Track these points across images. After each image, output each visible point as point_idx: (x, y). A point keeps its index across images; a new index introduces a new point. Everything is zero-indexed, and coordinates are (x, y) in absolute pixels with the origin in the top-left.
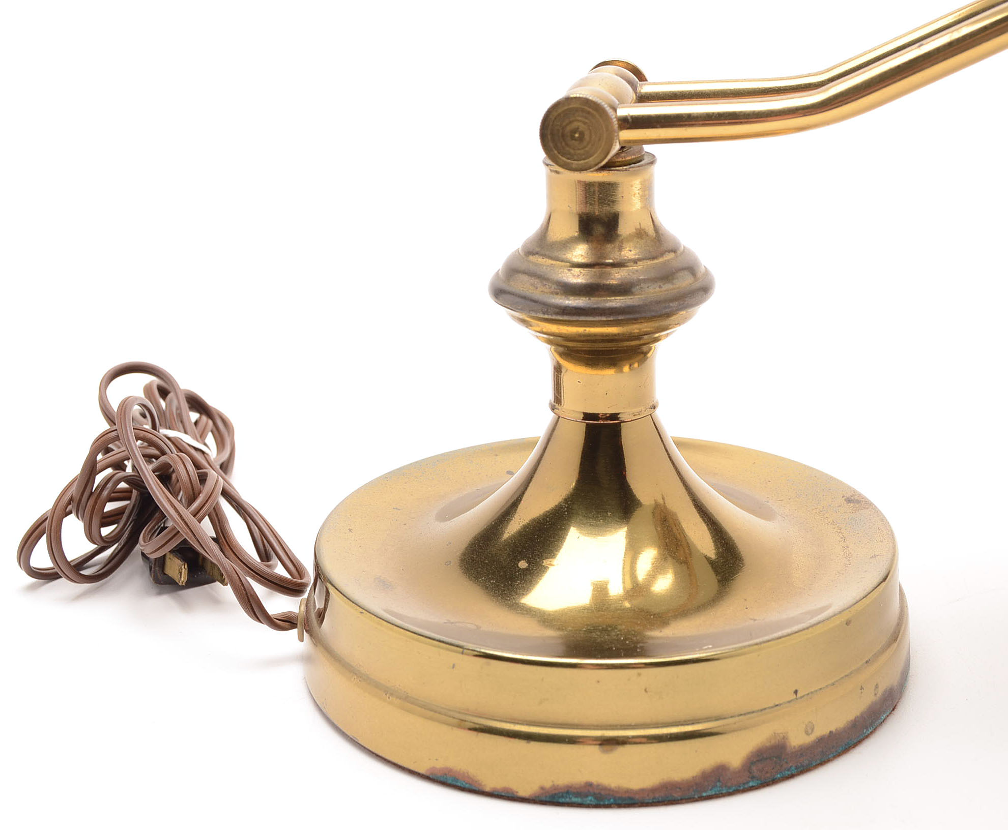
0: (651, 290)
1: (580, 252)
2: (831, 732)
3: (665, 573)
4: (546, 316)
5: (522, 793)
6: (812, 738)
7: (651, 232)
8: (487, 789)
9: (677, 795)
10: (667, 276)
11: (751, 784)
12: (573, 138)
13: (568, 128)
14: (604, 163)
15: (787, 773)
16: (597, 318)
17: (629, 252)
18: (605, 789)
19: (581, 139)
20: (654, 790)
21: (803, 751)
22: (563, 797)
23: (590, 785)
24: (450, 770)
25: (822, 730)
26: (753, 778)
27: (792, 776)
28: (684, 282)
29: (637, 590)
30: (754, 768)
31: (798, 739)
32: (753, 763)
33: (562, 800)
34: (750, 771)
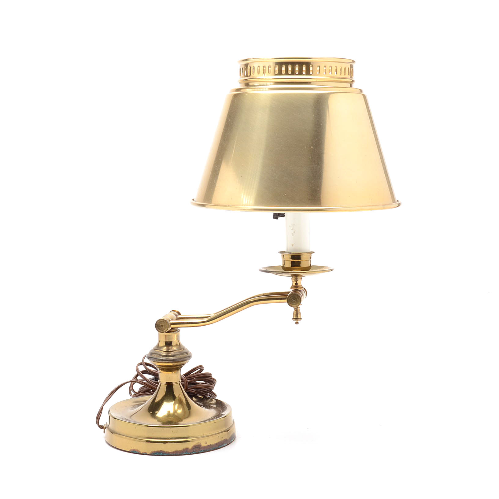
0: (177, 356)
1: (165, 349)
2: (211, 445)
3: (180, 409)
4: (157, 361)
5: (148, 453)
6: (206, 445)
7: (179, 344)
8: (141, 453)
9: (178, 454)
10: (182, 354)
11: (193, 453)
12: (161, 326)
13: (160, 325)
14: (167, 331)
15: (201, 452)
16: (166, 362)
17: (174, 348)
18: (164, 452)
19: (163, 327)
20: (173, 452)
21: (204, 447)
22: (156, 453)
23: (161, 451)
24: (134, 449)
25: (209, 444)
26: (194, 451)
27: (202, 453)
28: (185, 355)
29: (175, 412)
30: (194, 449)
31: (203, 445)
32: (194, 448)
33: (156, 454)
34: (193, 450)
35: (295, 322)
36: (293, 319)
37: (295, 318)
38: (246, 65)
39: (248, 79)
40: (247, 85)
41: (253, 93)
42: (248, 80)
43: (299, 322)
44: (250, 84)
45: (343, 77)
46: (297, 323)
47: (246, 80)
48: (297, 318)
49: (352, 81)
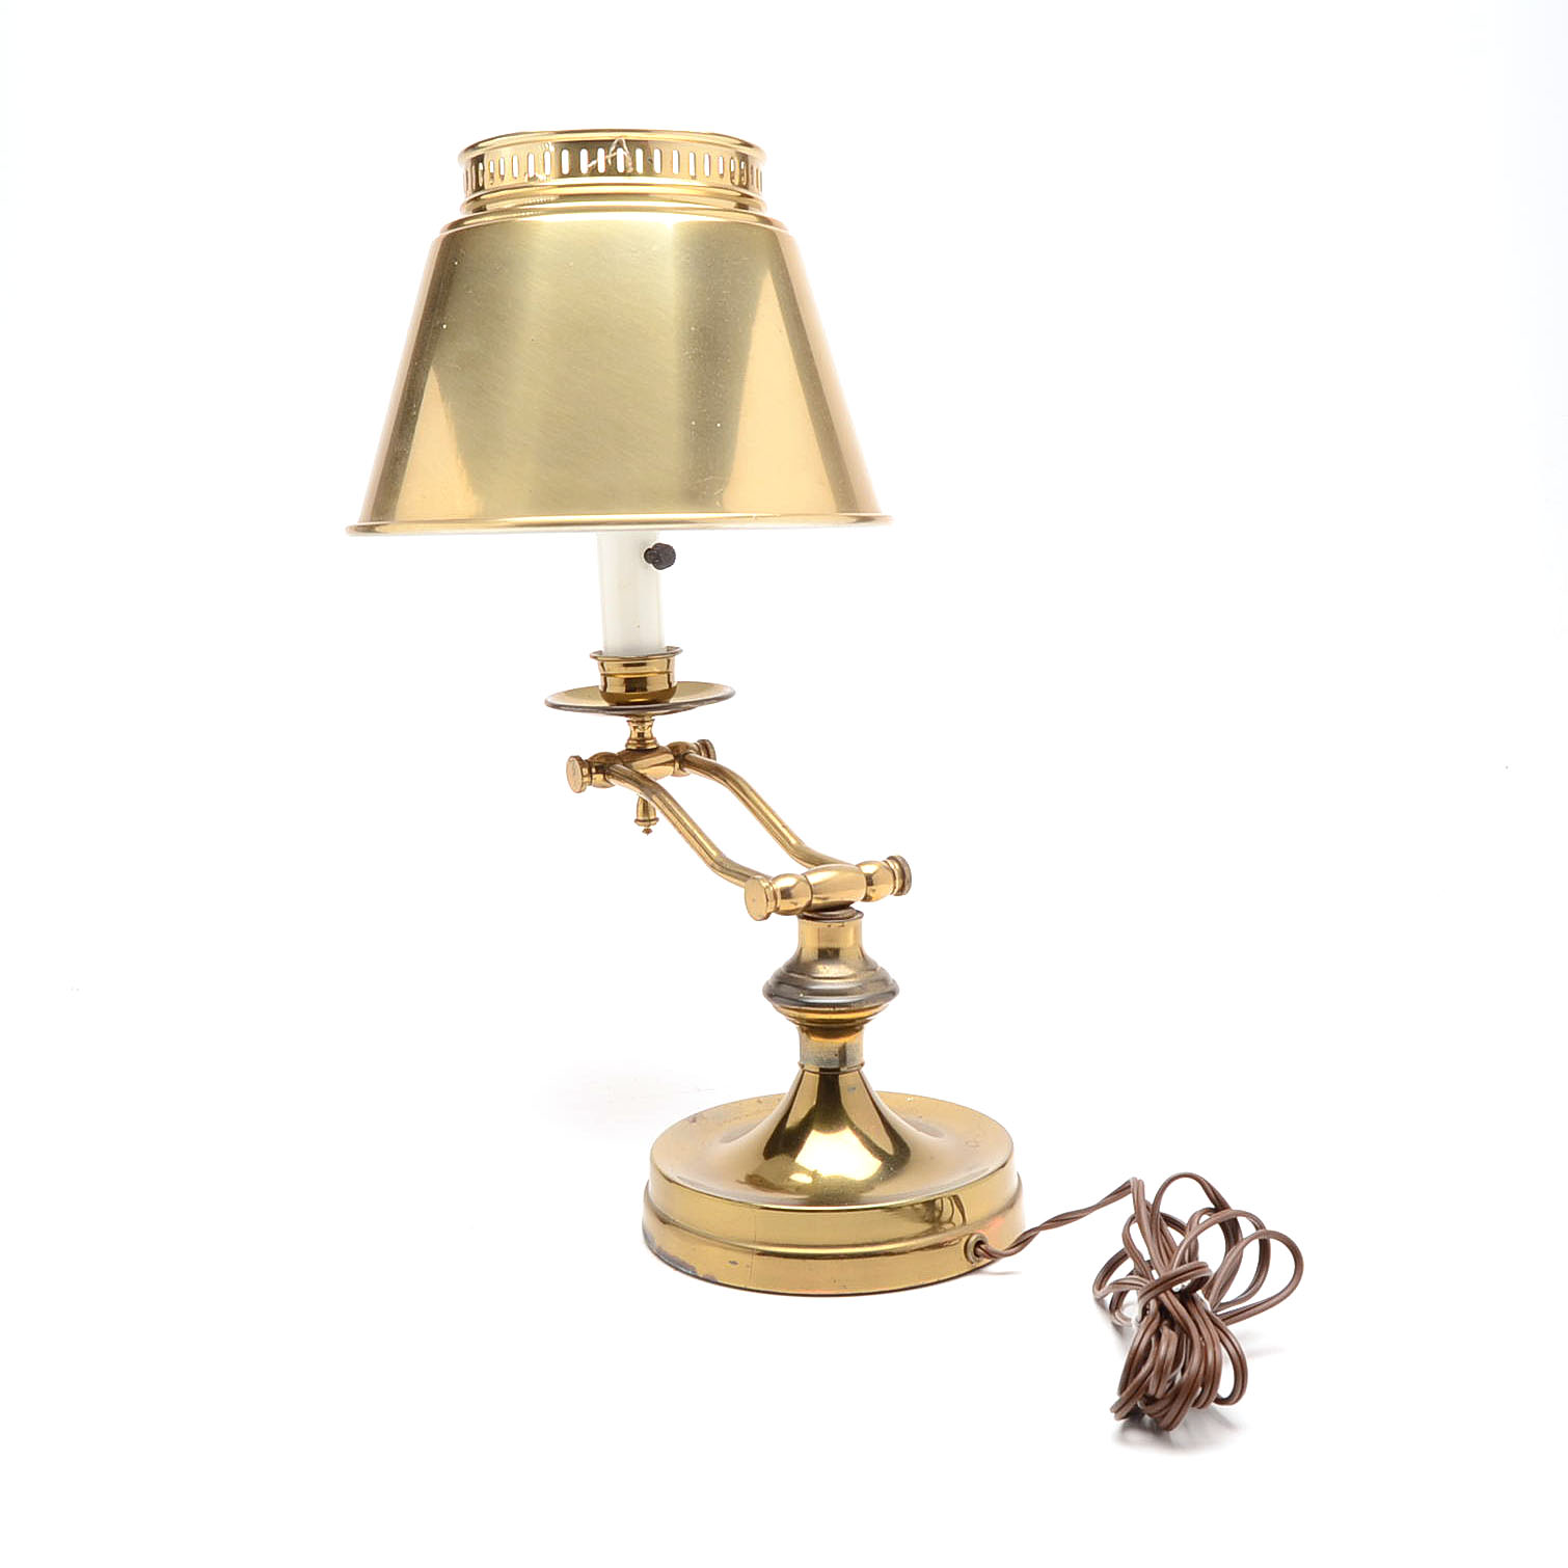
35: (643, 828)
36: (637, 821)
37: (641, 818)
43: (651, 827)
46: (648, 831)
48: (646, 818)
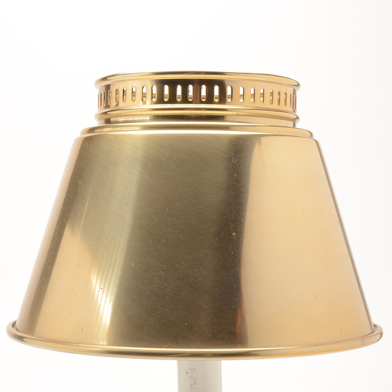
38: (108, 87)
39: (109, 111)
40: (108, 121)
41: (122, 135)
42: (108, 113)
44: (112, 120)
45: (276, 108)
47: (106, 113)
49: (296, 119)
